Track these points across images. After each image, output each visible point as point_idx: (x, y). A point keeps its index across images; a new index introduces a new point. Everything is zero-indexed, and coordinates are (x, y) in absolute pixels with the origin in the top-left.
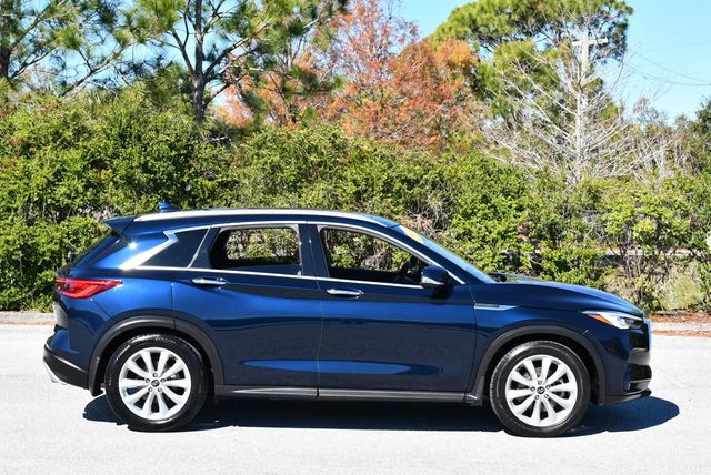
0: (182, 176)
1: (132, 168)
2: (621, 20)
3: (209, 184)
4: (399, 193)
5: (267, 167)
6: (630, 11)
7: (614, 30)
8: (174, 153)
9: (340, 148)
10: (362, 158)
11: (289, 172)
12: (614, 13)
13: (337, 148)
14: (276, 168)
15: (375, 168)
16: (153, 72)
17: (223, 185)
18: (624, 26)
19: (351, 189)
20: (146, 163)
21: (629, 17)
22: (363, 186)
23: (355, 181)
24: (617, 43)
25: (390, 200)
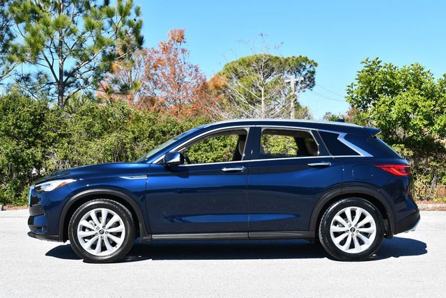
0: (37, 130)
1: (9, 126)
2: (312, 69)
3: (53, 135)
4: (158, 139)
5: (86, 125)
6: (316, 65)
7: (309, 75)
8: (33, 117)
9: (127, 115)
10: (138, 119)
11: (97, 127)
12: (308, 66)
13: (125, 115)
14: (91, 125)
15: (145, 125)
16: (35, 80)
17: (62, 136)
18: (313, 72)
19: (131, 136)
20: (17, 123)
21: (316, 68)
22: (137, 134)
23: (133, 132)
24: (310, 81)
25: (152, 142)
